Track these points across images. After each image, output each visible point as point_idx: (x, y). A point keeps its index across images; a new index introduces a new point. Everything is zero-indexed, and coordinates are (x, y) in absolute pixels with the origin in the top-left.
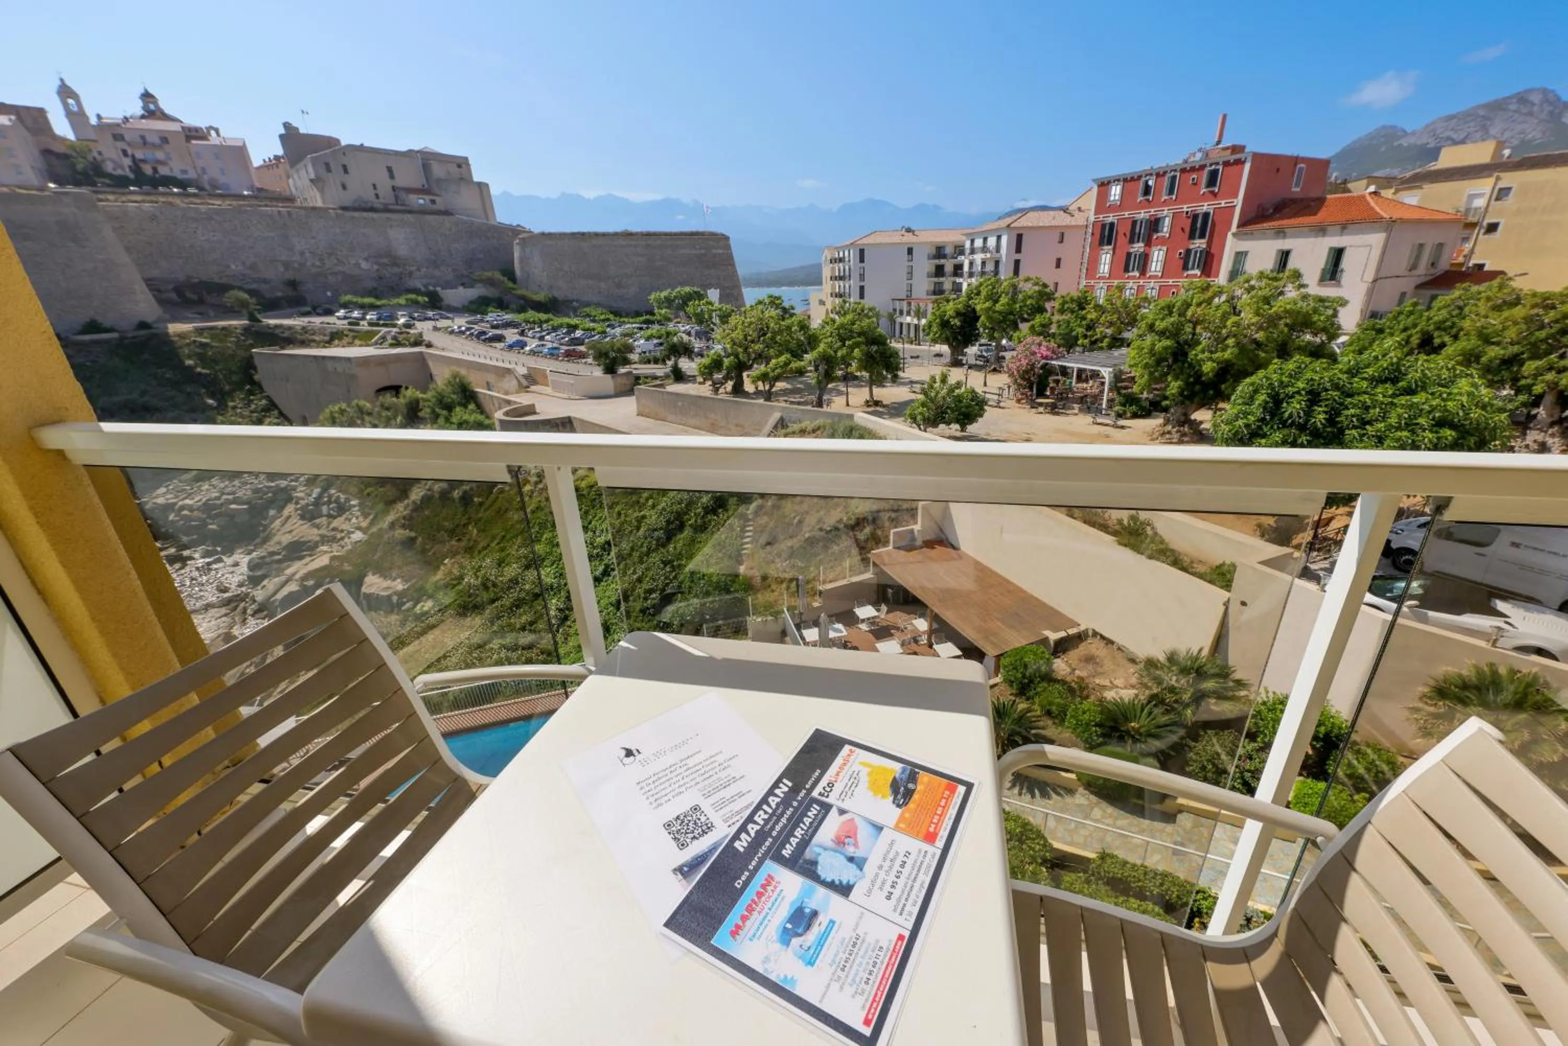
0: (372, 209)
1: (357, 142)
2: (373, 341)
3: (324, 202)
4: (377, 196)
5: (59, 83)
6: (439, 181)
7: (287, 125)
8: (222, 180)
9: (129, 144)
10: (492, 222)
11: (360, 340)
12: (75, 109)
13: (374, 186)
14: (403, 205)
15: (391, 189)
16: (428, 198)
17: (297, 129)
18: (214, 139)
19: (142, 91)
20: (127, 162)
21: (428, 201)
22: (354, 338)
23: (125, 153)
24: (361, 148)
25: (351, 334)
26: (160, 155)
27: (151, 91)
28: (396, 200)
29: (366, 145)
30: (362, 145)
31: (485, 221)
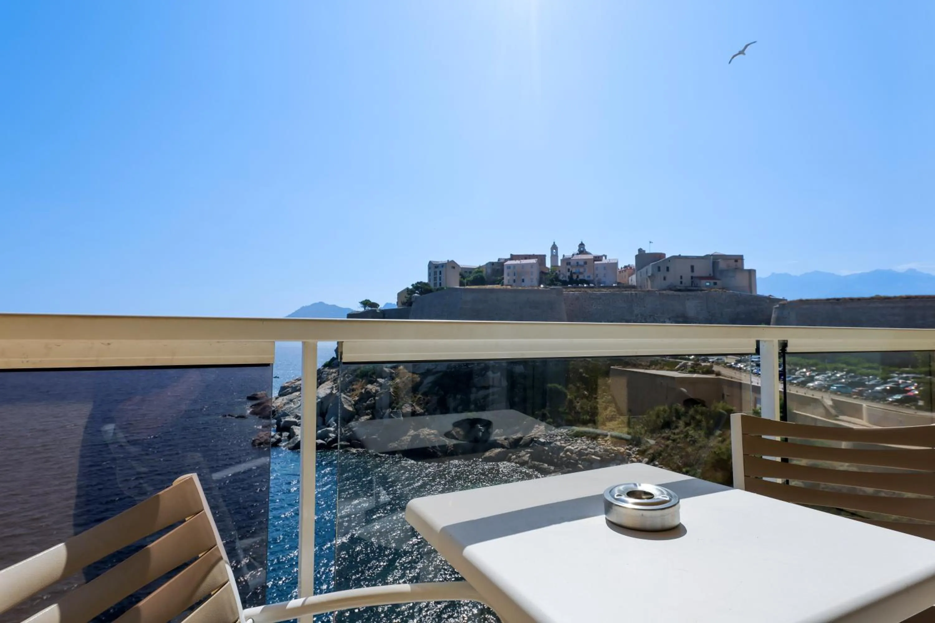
0: (680, 290)
1: (677, 254)
2: (676, 368)
3: (652, 288)
4: (681, 283)
5: (553, 244)
6: (722, 271)
7: (640, 250)
8: (603, 279)
9: (572, 267)
10: (754, 294)
11: (668, 366)
12: (554, 254)
13: (681, 277)
14: (695, 287)
15: (690, 278)
16: (712, 281)
17: (644, 251)
18: (604, 261)
19: (580, 243)
20: (568, 274)
21: (712, 284)
22: (665, 365)
23: (569, 270)
24: (679, 257)
25: (663, 363)
26: (581, 270)
27: (584, 243)
28: (692, 284)
29: (682, 255)
30: (680, 255)
31: (750, 294)
